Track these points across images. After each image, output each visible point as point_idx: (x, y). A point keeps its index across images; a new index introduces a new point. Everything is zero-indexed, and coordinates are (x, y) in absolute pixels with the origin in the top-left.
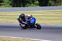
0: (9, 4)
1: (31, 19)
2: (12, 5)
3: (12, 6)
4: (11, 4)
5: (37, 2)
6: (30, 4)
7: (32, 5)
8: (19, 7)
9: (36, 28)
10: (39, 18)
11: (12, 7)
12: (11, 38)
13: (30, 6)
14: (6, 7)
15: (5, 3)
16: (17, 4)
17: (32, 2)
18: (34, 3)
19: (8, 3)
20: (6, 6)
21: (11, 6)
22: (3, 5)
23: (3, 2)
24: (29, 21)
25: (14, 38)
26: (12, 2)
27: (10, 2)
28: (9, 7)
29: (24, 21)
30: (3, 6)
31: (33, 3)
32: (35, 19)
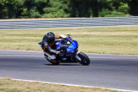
0: (62, 10)
1: (68, 43)
2: (69, 12)
3: (69, 14)
4: (66, 11)
5: (126, 6)
6: (110, 9)
7: (115, 12)
8: (84, 17)
9: (78, 63)
10: (129, 41)
11: (68, 17)
12: (68, 87)
13: (110, 14)
14: (56, 17)
15: (53, 9)
16: (80, 10)
17: (113, 6)
18: (119, 8)
19: (61, 8)
20: (56, 15)
21: (66, 15)
22: (48, 13)
23: (50, 6)
24: (64, 49)
25: (75, 87)
26: (69, 6)
27: (66, 6)
28: (62, 17)
29: (54, 47)
30: (48, 15)
31: (117, 8)
32: (76, 42)
